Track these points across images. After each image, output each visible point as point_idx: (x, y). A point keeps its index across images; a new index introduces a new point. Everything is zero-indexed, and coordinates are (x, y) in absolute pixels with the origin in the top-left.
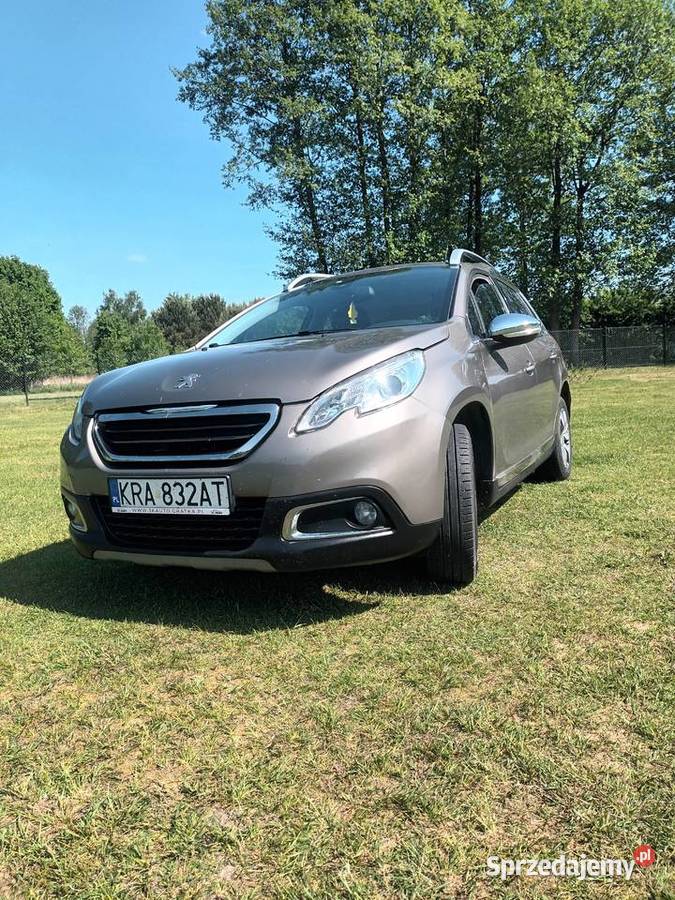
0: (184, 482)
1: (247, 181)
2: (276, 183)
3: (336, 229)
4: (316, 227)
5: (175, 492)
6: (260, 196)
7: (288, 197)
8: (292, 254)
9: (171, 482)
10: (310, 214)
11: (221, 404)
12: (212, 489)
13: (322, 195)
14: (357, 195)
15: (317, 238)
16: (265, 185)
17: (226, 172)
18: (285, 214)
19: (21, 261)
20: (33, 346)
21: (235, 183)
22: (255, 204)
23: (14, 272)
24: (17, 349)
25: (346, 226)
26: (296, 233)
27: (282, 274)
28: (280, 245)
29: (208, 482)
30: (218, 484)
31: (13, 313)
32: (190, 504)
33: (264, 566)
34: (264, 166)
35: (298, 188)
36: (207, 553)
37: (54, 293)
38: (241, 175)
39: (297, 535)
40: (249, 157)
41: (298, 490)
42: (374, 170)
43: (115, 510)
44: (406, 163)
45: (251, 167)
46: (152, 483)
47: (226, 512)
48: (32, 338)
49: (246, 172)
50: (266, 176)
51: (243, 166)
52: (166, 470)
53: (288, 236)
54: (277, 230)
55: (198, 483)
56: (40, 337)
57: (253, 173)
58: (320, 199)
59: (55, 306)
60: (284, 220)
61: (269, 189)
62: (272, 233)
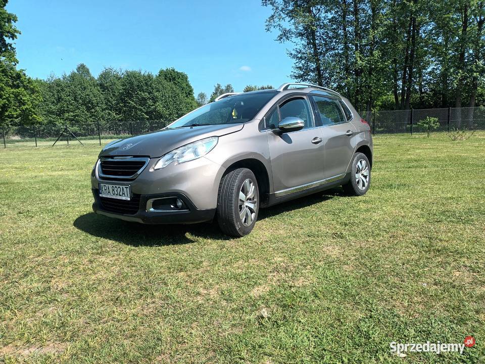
0: (118, 186)
1: (278, 28)
2: (293, 28)
3: (327, 50)
4: (315, 49)
5: (116, 189)
6: (285, 35)
7: (301, 35)
8: (301, 65)
9: (114, 186)
10: (312, 42)
11: (135, 156)
12: (125, 189)
13: (319, 32)
14: (341, 32)
15: (316, 56)
16: (288, 29)
17: (267, 23)
18: (299, 43)
19: (176, 70)
20: (177, 113)
21: (272, 29)
22: (282, 40)
23: (172, 76)
24: (170, 114)
25: (334, 49)
26: (304, 53)
27: (295, 76)
28: (294, 61)
29: (124, 187)
30: (127, 188)
31: (169, 97)
32: (119, 195)
33: (141, 221)
34: (288, 19)
35: (305, 29)
36: (125, 215)
37: (190, 87)
38: (276, 24)
39: (152, 210)
40: (280, 15)
41: (151, 193)
42: (351, 17)
43: (100, 195)
44: (370, 12)
45: (281, 20)
46: (109, 185)
47: (129, 199)
48: (177, 109)
49: (278, 23)
50: (288, 24)
51: (276, 20)
52: (114, 181)
53: (299, 55)
54: (294, 53)
55: (121, 187)
56: (181, 109)
57: (282, 23)
58: (319, 34)
59: (190, 93)
60: (298, 47)
61: (290, 31)
62: (291, 54)
